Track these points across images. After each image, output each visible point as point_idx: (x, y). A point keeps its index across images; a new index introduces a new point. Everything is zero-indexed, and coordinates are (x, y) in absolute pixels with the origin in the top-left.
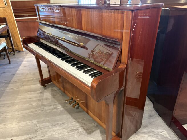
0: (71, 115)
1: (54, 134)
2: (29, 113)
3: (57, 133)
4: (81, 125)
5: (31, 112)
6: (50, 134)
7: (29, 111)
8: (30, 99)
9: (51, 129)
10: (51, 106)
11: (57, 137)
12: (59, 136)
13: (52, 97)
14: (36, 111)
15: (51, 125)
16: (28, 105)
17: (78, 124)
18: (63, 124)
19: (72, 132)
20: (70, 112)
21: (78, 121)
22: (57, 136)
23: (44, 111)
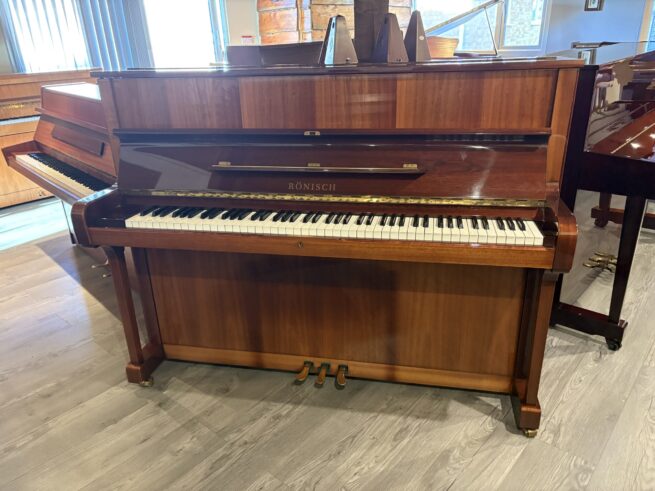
0: (346, 408)
1: (364, 471)
2: (207, 476)
3: (368, 464)
4: (402, 414)
5: (213, 468)
6: (357, 477)
7: (201, 469)
8: (145, 440)
9: (343, 466)
10: (254, 420)
11: (383, 472)
12: (386, 465)
13: (220, 398)
14: (226, 457)
15: (329, 459)
16: (166, 458)
17: (392, 418)
18: (355, 437)
19: (403, 438)
20: (335, 404)
21: (382, 411)
22: (380, 468)
23: (252, 443)
